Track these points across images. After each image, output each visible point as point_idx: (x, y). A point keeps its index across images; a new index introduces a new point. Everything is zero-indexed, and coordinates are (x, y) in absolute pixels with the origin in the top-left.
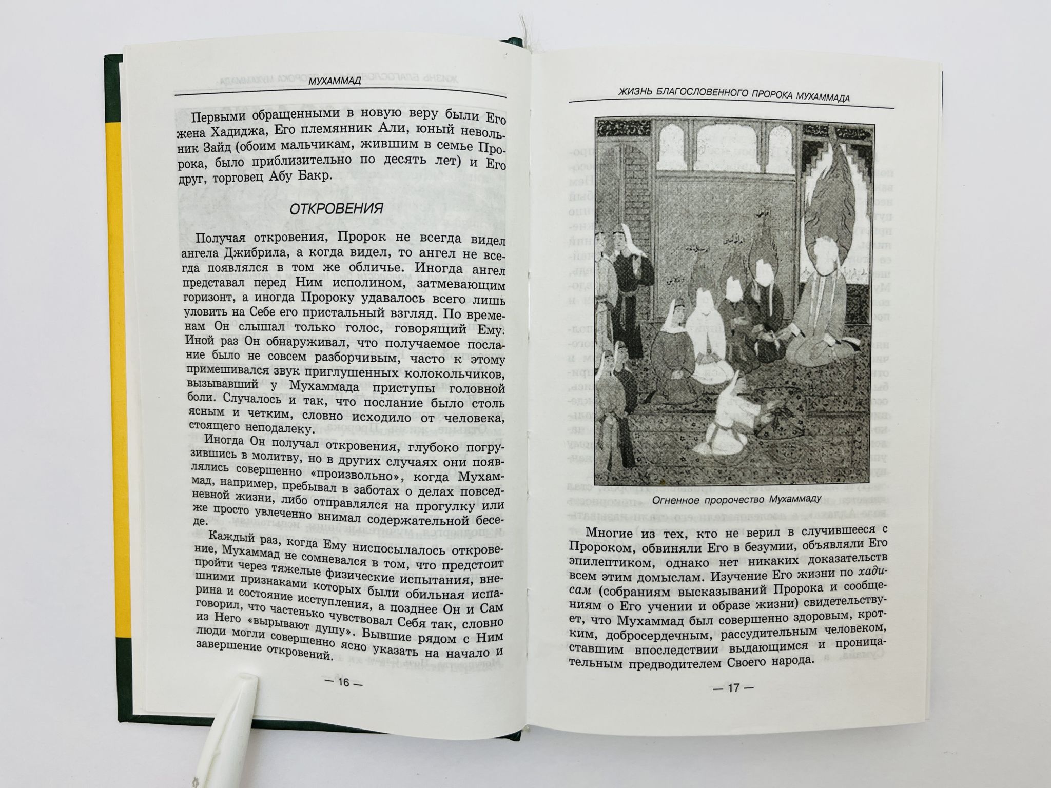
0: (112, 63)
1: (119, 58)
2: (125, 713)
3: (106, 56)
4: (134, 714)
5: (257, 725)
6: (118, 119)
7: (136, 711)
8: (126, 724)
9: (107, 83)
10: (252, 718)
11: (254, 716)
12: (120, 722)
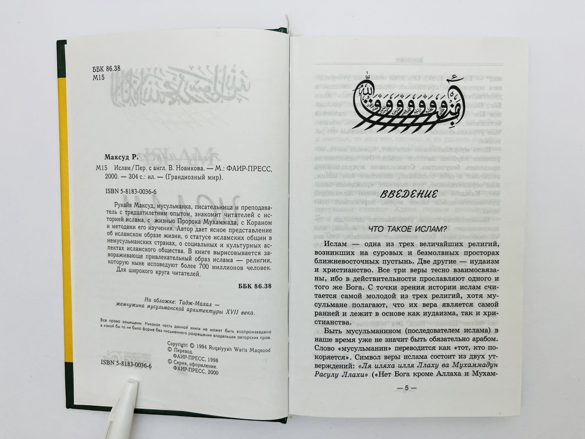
0: (61, 45)
1: (64, 42)
2: (70, 404)
3: (57, 41)
4: (74, 404)
5: (137, 411)
6: (64, 76)
7: (76, 403)
8: (70, 409)
9: (58, 56)
10: (134, 408)
11: (135, 406)
12: (67, 408)
